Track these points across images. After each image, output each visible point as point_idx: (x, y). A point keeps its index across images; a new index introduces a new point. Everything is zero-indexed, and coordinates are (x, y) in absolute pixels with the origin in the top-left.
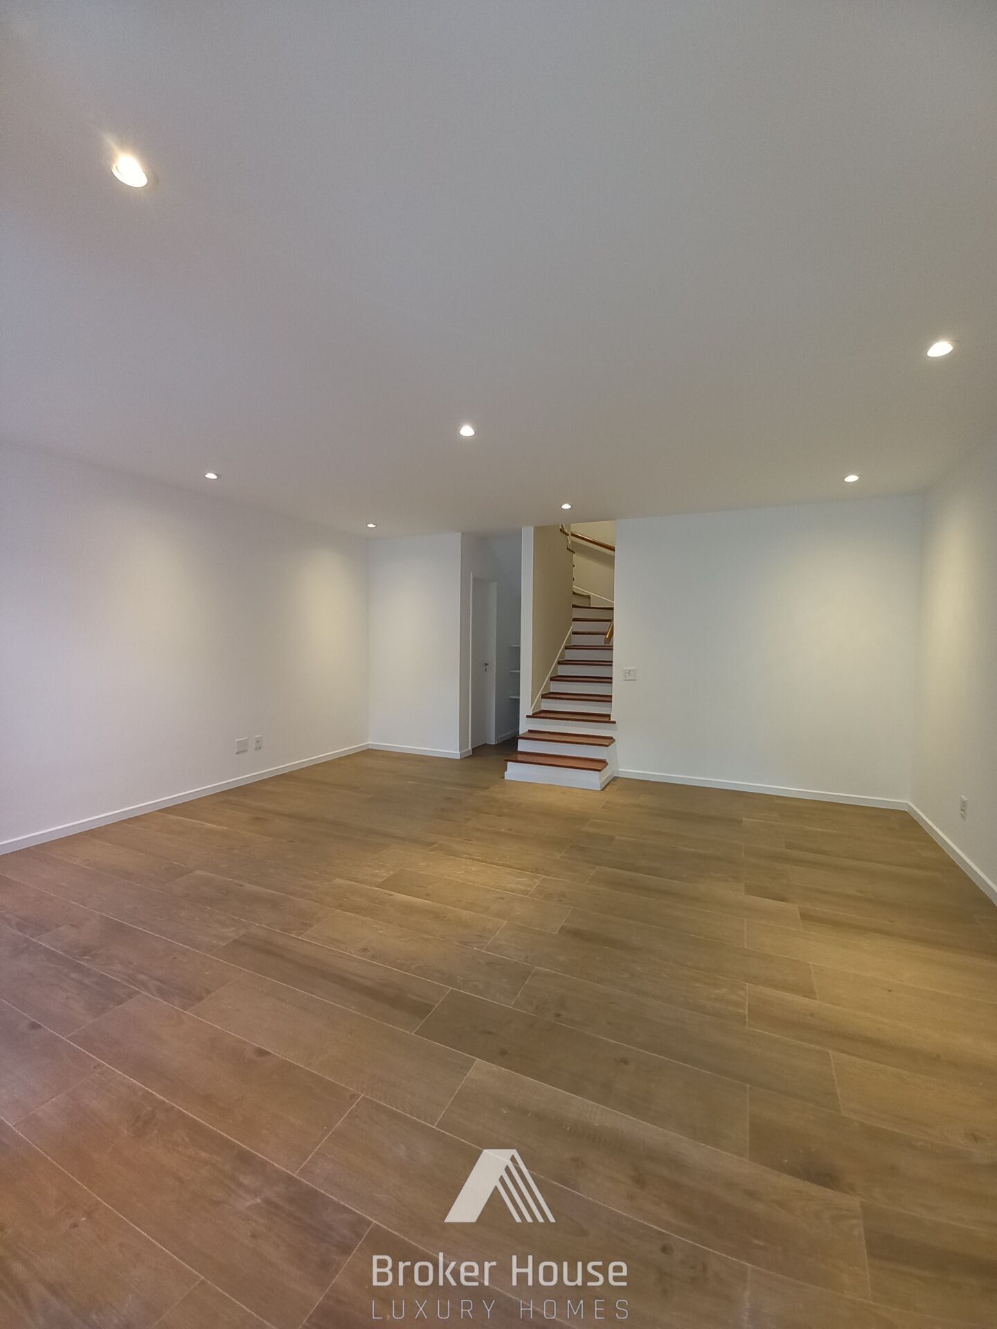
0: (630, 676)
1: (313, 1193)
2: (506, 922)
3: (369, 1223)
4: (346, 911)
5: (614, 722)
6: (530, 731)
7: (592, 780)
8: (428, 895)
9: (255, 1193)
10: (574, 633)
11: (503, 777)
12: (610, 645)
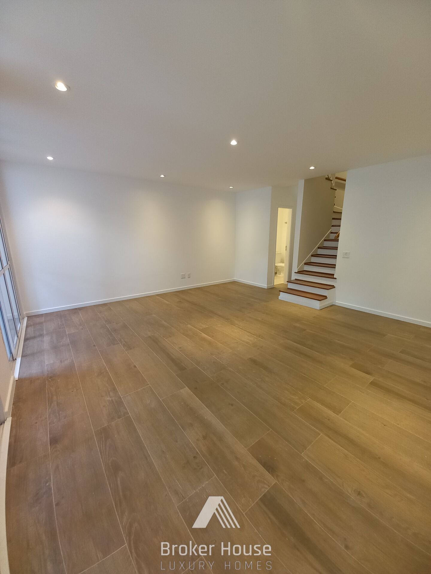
0: (346, 256)
1: (122, 402)
2: (231, 351)
3: (129, 414)
4: (184, 335)
5: (336, 278)
6: (296, 279)
7: (316, 305)
8: (213, 336)
9: (111, 397)
10: (331, 233)
11: (278, 298)
12: (338, 239)
